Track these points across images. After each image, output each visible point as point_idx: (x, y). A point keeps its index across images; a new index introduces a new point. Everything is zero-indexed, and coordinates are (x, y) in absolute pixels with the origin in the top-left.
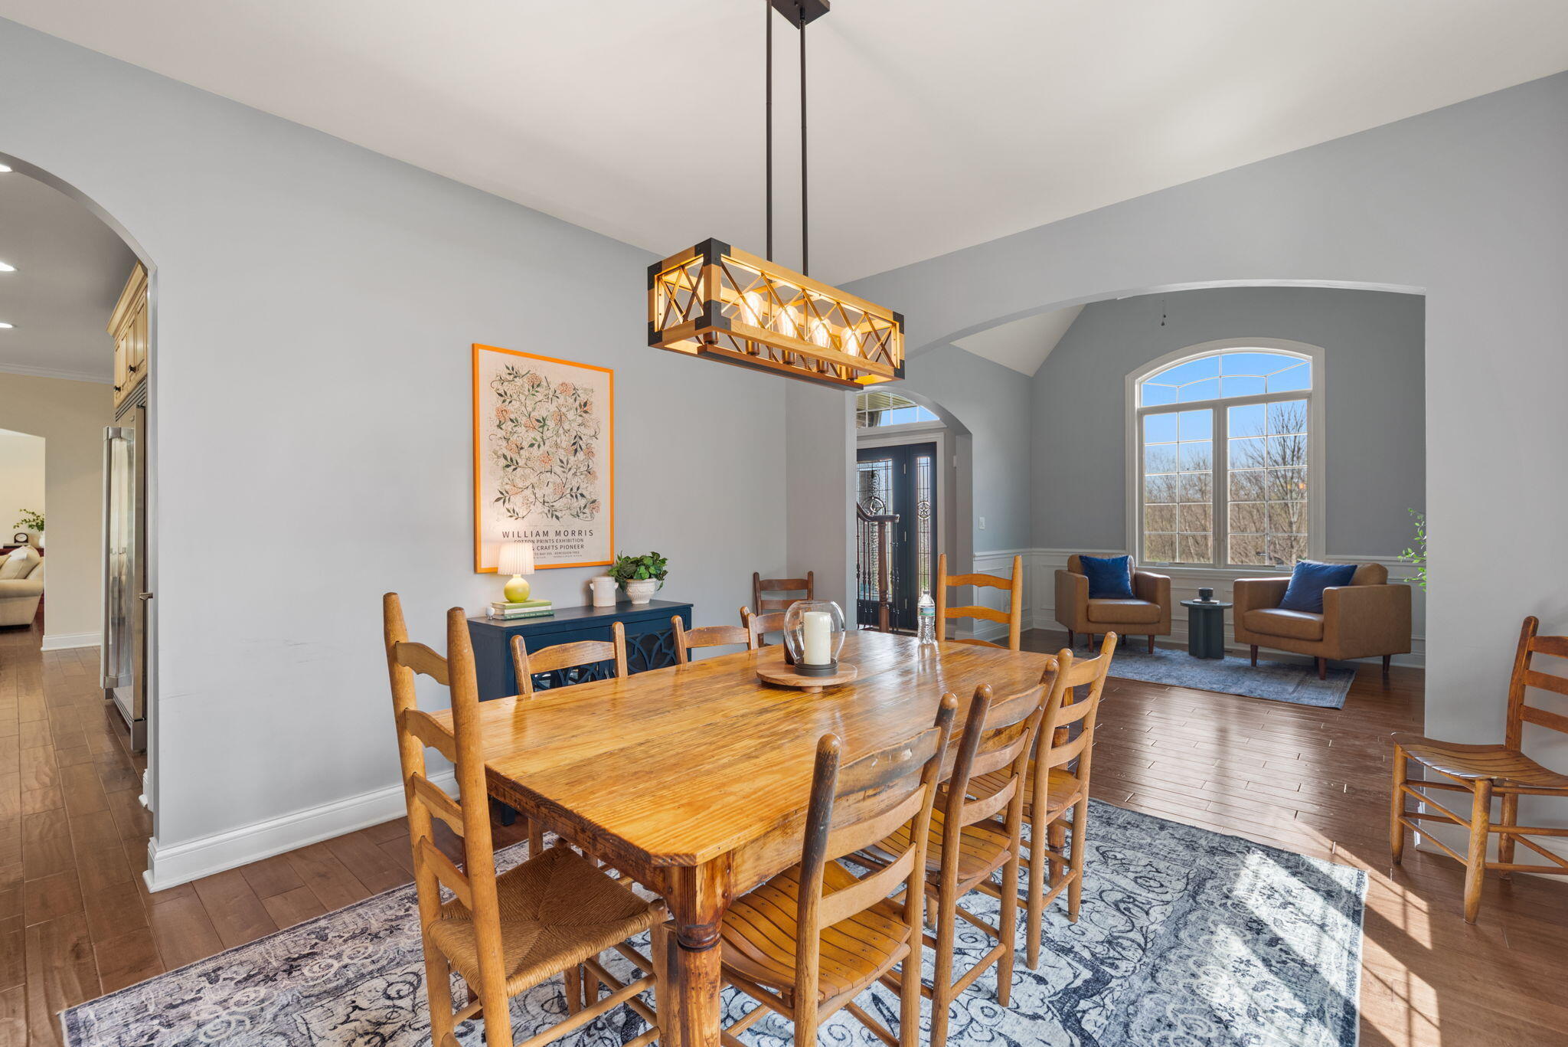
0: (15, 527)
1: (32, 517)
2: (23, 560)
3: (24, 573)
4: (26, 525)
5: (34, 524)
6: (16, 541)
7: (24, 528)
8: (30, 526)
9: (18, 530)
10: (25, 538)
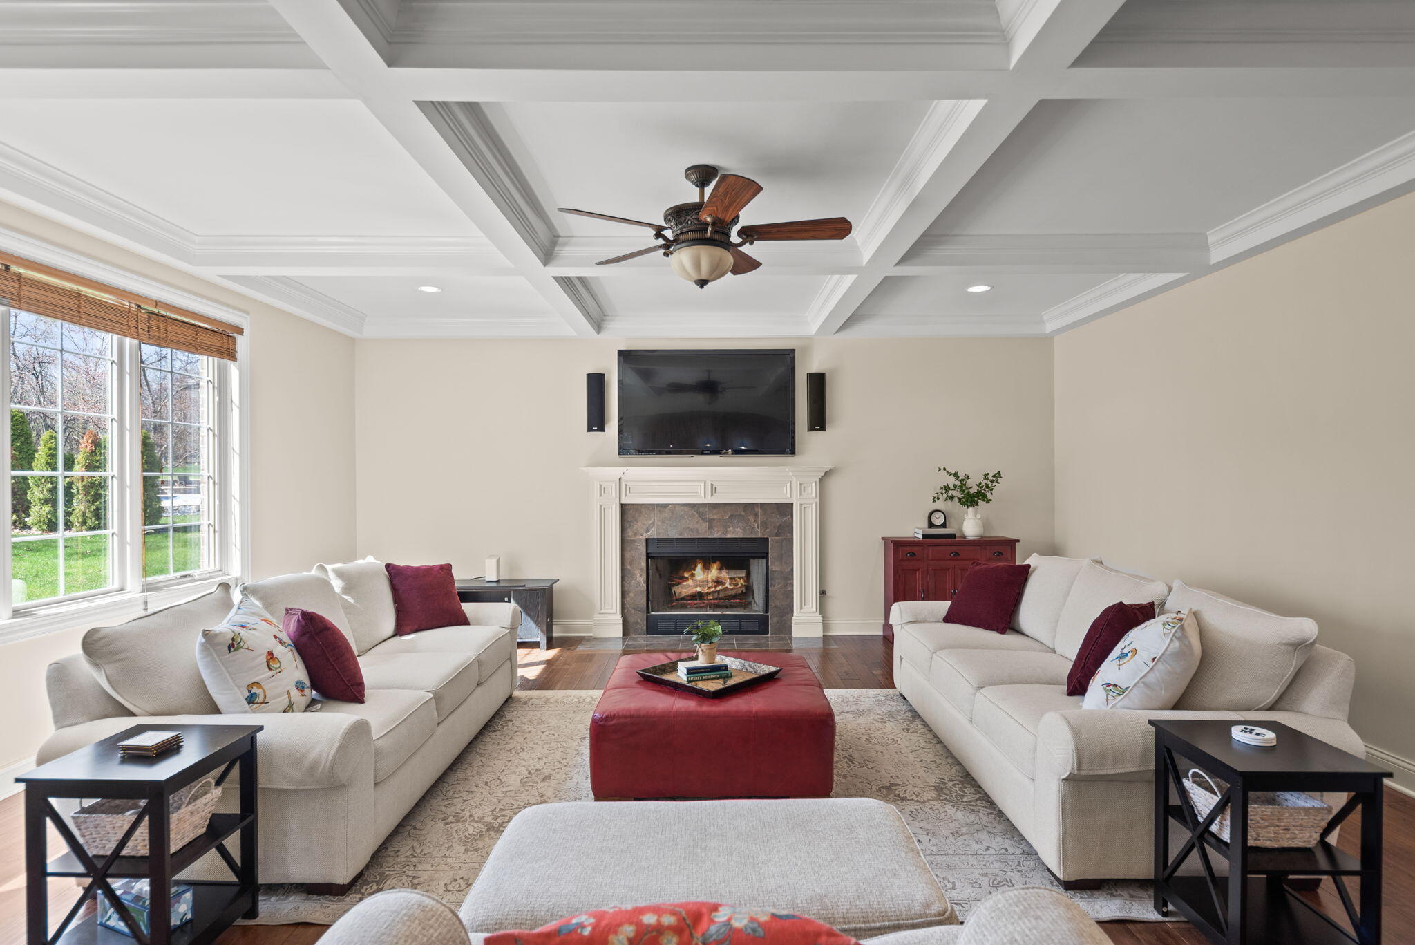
1: (953, 482)
4: (944, 496)
5: (956, 493)
6: (931, 525)
7: (941, 502)
8: (950, 498)
9: (933, 506)
10: (941, 520)
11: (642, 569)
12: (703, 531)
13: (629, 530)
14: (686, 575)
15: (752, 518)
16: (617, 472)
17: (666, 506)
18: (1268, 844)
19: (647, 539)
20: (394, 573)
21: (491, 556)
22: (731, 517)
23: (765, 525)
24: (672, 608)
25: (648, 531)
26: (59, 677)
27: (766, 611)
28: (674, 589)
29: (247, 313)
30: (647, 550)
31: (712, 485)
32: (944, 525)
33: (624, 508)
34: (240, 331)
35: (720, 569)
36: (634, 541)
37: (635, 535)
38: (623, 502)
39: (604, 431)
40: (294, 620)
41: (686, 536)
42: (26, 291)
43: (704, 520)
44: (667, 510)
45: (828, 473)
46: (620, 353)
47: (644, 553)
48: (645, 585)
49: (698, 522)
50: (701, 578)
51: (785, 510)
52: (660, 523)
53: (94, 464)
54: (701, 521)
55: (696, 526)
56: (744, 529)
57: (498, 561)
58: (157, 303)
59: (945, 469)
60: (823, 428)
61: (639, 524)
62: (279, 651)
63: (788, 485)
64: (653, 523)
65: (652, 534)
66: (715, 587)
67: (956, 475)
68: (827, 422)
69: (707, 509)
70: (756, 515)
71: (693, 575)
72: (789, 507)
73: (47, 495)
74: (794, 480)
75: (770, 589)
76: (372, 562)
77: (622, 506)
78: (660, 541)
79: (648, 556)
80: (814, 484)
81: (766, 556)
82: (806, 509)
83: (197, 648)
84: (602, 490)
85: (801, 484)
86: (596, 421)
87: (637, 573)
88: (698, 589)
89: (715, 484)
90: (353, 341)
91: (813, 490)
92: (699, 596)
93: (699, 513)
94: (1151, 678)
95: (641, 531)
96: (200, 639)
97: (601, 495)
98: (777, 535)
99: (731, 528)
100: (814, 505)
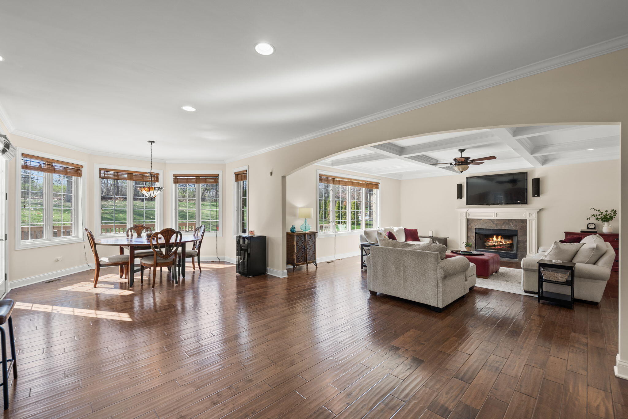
0: (587, 219)
1: (598, 213)
2: (593, 249)
3: (594, 259)
4: (594, 218)
5: (599, 217)
6: (588, 228)
7: (593, 220)
8: (597, 219)
9: (589, 221)
10: (593, 227)
11: (473, 237)
12: (494, 227)
13: (470, 226)
14: (491, 239)
15: (511, 224)
16: (466, 210)
17: (481, 219)
18: (552, 280)
19: (475, 229)
20: (406, 230)
21: (431, 231)
22: (504, 223)
23: (516, 226)
24: (485, 249)
25: (475, 226)
26: (361, 237)
27: (517, 252)
28: (486, 244)
29: (380, 180)
30: (475, 231)
31: (497, 214)
32: (595, 228)
33: (468, 220)
34: (379, 183)
35: (501, 238)
36: (471, 229)
37: (472, 227)
38: (468, 218)
39: (462, 199)
40: (388, 233)
41: (488, 228)
42: (353, 184)
43: (494, 224)
44: (481, 220)
45: (541, 210)
46: (466, 177)
47: (474, 232)
48: (474, 241)
49: (492, 224)
50: (495, 240)
51: (524, 222)
52: (479, 224)
53: (345, 209)
54: (493, 224)
55: (491, 225)
56: (508, 227)
57: (432, 232)
58: (368, 181)
59: (593, 208)
60: (539, 195)
61: (473, 224)
62: (386, 236)
63: (525, 214)
64: (477, 224)
65: (477, 227)
66: (500, 243)
67: (599, 210)
68: (540, 194)
69: (495, 221)
70: (513, 223)
71: (493, 239)
72: (526, 220)
73: (338, 216)
74: (527, 212)
75: (518, 245)
76: (402, 228)
77: (467, 219)
78: (479, 229)
79: (476, 233)
80: (535, 214)
81: (517, 236)
82: (532, 221)
83: (376, 234)
84: (461, 215)
85: (530, 214)
86: (460, 196)
87: (472, 238)
88: (494, 244)
89: (498, 213)
90: (400, 180)
91: (535, 216)
92: (495, 246)
93: (492, 222)
94: (551, 253)
95: (473, 226)
96: (377, 232)
97: (461, 216)
98: (521, 229)
99: (504, 226)
100: (535, 220)
